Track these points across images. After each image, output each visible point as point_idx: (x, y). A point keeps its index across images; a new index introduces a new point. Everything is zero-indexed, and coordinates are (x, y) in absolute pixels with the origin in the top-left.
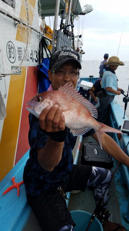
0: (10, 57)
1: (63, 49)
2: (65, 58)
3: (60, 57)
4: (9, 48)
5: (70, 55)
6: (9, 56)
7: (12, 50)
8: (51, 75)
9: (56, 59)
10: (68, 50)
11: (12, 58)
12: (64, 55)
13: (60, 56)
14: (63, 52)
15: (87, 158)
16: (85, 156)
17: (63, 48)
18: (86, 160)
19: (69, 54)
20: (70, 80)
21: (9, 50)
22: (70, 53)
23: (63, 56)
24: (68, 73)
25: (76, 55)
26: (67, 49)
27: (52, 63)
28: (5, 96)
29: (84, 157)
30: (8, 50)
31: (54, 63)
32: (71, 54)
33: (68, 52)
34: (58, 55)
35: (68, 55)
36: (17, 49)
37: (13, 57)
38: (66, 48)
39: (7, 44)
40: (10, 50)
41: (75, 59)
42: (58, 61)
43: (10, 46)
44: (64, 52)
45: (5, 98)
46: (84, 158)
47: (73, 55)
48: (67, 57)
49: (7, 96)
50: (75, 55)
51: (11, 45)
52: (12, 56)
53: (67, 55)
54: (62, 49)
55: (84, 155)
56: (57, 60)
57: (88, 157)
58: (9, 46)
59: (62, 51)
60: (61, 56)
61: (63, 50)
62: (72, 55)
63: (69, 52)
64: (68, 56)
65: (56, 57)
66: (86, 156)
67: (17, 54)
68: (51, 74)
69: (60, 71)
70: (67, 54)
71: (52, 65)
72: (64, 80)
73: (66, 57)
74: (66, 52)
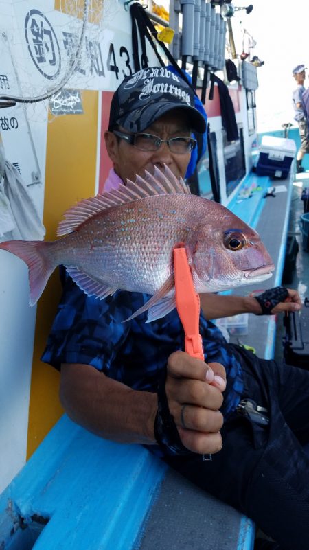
0: (41, 60)
1: (152, 75)
2: (157, 100)
3: (143, 97)
4: (32, 31)
5: (171, 91)
6: (35, 56)
7: (46, 37)
8: (115, 146)
9: (133, 103)
10: (165, 77)
11: (48, 62)
12: (154, 91)
13: (142, 94)
14: (151, 83)
15: (300, 346)
16: (293, 341)
17: (152, 72)
18: (294, 351)
19: (168, 89)
20: (172, 161)
21: (35, 38)
22: (171, 87)
23: (152, 93)
24: (165, 144)
25: (187, 92)
26: (162, 75)
27: (121, 112)
28: (37, 178)
29: (291, 344)
30: (31, 37)
31: (127, 113)
32: (173, 90)
33: (167, 85)
34: (138, 90)
35: (166, 91)
36: (61, 38)
37: (52, 59)
38: (159, 72)
39: (27, 19)
40: (40, 39)
41: (186, 103)
42: (140, 108)
43: (37, 26)
44: (155, 84)
45: (36, 186)
46: (291, 346)
47: (179, 93)
48: (163, 99)
49: (43, 179)
50: (184, 93)
51: (42, 24)
52: (48, 56)
53: (165, 93)
54: (148, 75)
55: (290, 338)
56: (136, 105)
57: (303, 343)
58: (32, 26)
59: (148, 80)
60: (148, 95)
61: (152, 78)
62: (176, 93)
63: (169, 85)
64: (167, 95)
65: (131, 97)
66: (296, 339)
67: (64, 52)
68: (116, 143)
69: (144, 136)
70: (163, 88)
71: (120, 117)
72: (155, 161)
73: (160, 98)
74: (159, 85)
